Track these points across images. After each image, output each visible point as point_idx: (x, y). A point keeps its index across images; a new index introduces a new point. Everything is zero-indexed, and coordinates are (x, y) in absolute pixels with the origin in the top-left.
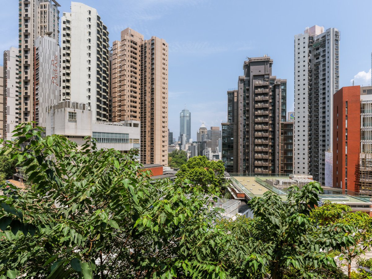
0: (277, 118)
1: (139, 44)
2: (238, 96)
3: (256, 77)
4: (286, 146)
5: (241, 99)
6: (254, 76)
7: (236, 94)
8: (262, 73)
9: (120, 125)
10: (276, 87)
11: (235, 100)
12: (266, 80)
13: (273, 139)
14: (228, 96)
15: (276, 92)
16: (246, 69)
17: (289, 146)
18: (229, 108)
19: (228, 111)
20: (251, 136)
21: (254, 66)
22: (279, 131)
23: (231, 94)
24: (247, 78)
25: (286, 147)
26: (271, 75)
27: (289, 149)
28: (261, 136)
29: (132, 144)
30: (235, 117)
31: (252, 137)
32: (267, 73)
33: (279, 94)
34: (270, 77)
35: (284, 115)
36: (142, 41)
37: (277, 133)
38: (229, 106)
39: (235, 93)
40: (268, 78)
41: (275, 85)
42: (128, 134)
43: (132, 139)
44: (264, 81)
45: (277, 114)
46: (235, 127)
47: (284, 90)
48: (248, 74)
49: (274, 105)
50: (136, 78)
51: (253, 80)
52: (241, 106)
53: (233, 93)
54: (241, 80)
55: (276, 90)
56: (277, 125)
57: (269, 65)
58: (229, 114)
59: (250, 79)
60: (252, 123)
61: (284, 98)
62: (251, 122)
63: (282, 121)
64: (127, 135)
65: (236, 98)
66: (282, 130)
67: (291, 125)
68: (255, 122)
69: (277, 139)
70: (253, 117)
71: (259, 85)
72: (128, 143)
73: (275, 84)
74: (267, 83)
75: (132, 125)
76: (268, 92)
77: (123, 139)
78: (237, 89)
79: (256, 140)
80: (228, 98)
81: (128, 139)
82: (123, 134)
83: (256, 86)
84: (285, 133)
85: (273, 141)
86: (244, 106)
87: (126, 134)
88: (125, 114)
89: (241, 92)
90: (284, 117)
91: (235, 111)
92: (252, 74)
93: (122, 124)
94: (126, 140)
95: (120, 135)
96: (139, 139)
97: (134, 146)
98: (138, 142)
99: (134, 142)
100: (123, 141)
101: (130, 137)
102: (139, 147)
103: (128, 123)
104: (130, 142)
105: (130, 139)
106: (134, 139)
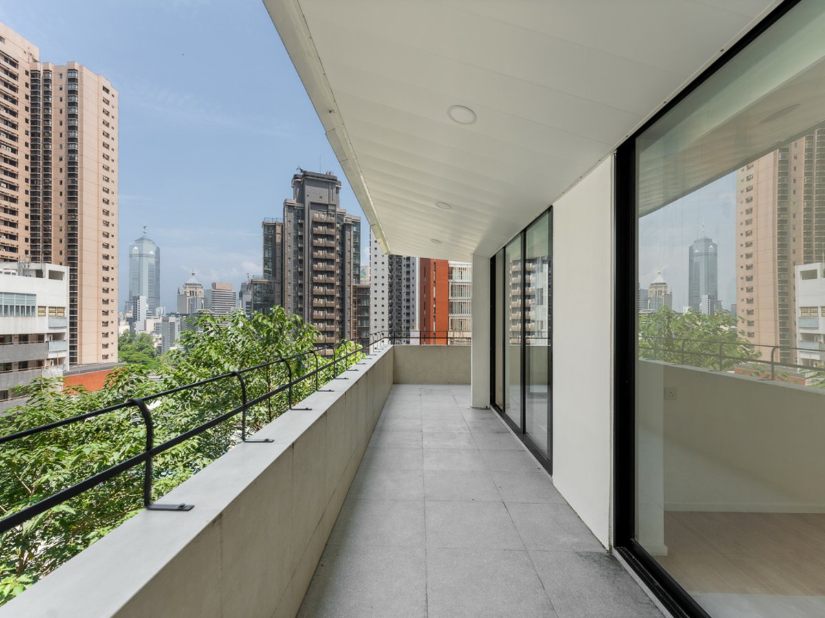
0: (347, 278)
1: (24, 65)
2: (282, 234)
3: (314, 205)
4: (359, 322)
5: (289, 240)
6: (312, 203)
7: (278, 229)
8: (325, 201)
9: (9, 273)
10: (345, 227)
11: (278, 240)
12: (330, 214)
13: (342, 310)
14: (265, 231)
15: (346, 236)
16: (298, 189)
17: (365, 322)
18: (267, 252)
19: (265, 258)
20: (306, 305)
21: (312, 187)
22: (350, 297)
23: (269, 228)
24: (300, 205)
25: (359, 324)
26: (339, 207)
27: (365, 326)
28: (324, 306)
29: (46, 318)
30: (278, 271)
31: (308, 307)
32: (331, 203)
33: (350, 240)
34: (338, 210)
35: (357, 273)
36: (35, 61)
37: (347, 301)
38: (265, 248)
39: (277, 227)
40: (334, 211)
41: (345, 224)
42: (35, 295)
43: (45, 307)
44: (328, 214)
45: (347, 272)
46: (277, 288)
47: (357, 235)
48: (301, 198)
49: (342, 256)
50: (14, 151)
51: (311, 211)
52: (289, 251)
53: (274, 226)
54: (289, 207)
55: (347, 232)
56: (347, 289)
57: (335, 190)
58: (265, 264)
59: (304, 207)
60: (308, 282)
61: (357, 247)
62: (306, 281)
63: (353, 284)
64: (31, 298)
65: (280, 236)
66: (354, 296)
67: (367, 289)
68: (314, 281)
69: (347, 311)
70: (310, 273)
71: (319, 220)
72: (33, 315)
73: (345, 222)
74: (333, 218)
75: (46, 274)
76: (334, 234)
77: (17, 307)
78: (282, 221)
79: (316, 313)
80: (265, 234)
81: (33, 307)
82: (17, 294)
83: (314, 220)
84: (359, 301)
85: (341, 314)
86: (295, 252)
87: (28, 295)
89: (290, 228)
90: (357, 277)
91: (278, 260)
92: (308, 200)
93: (14, 271)
94: (27, 310)
95: (9, 297)
96: (64, 308)
97: (49, 322)
98: (62, 314)
99: (51, 314)
100: (17, 310)
101: (39, 302)
102: (64, 325)
103: (32, 270)
104: (40, 314)
105: (39, 307)
106: (49, 307)
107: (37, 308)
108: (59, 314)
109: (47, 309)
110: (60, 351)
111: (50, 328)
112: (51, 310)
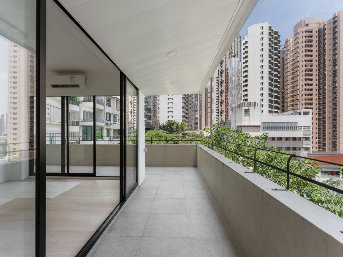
9: (288, 115)
29: (302, 131)
42: (297, 122)
43: (301, 127)
64: (296, 124)
72: (297, 130)
75: (302, 113)
77: (291, 127)
81: (297, 127)
82: (290, 122)
87: (295, 122)
88: (298, 103)
93: (290, 114)
94: (294, 128)
95: (288, 124)
96: (310, 127)
97: (303, 133)
98: (309, 129)
99: (304, 129)
100: (291, 128)
101: (299, 125)
102: (310, 134)
103: (297, 113)
104: (299, 129)
105: (299, 127)
106: (303, 127)
107: (298, 127)
108: (307, 129)
109: (302, 127)
110: (308, 145)
111: (303, 135)
112: (304, 128)
